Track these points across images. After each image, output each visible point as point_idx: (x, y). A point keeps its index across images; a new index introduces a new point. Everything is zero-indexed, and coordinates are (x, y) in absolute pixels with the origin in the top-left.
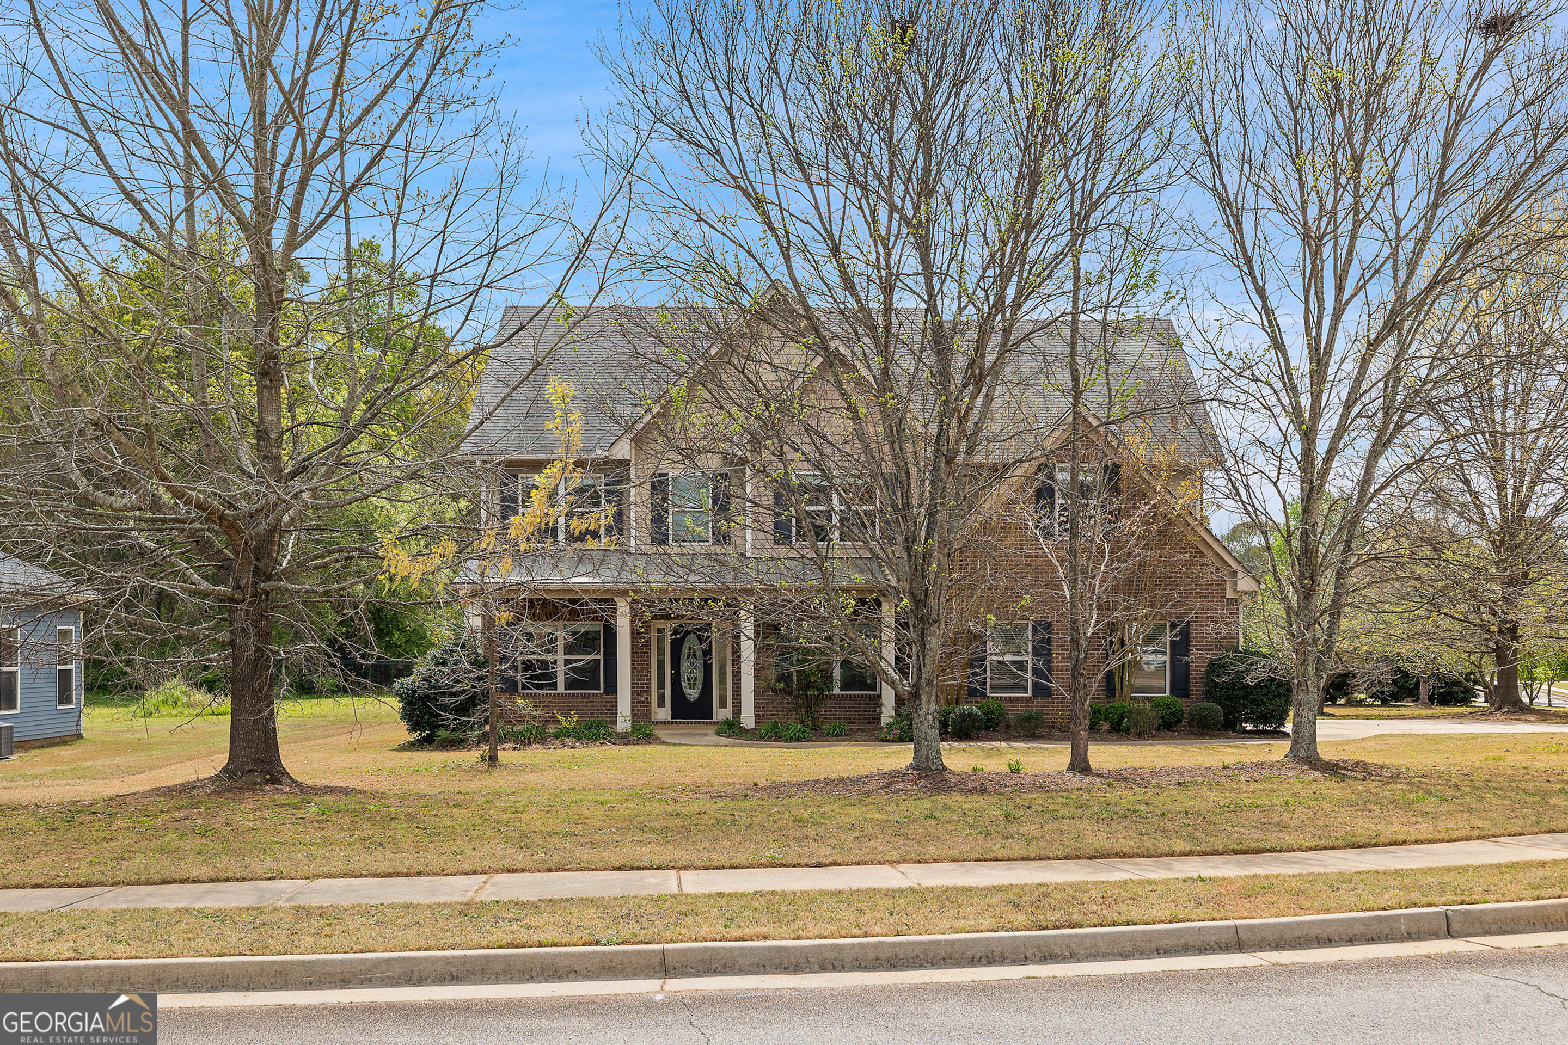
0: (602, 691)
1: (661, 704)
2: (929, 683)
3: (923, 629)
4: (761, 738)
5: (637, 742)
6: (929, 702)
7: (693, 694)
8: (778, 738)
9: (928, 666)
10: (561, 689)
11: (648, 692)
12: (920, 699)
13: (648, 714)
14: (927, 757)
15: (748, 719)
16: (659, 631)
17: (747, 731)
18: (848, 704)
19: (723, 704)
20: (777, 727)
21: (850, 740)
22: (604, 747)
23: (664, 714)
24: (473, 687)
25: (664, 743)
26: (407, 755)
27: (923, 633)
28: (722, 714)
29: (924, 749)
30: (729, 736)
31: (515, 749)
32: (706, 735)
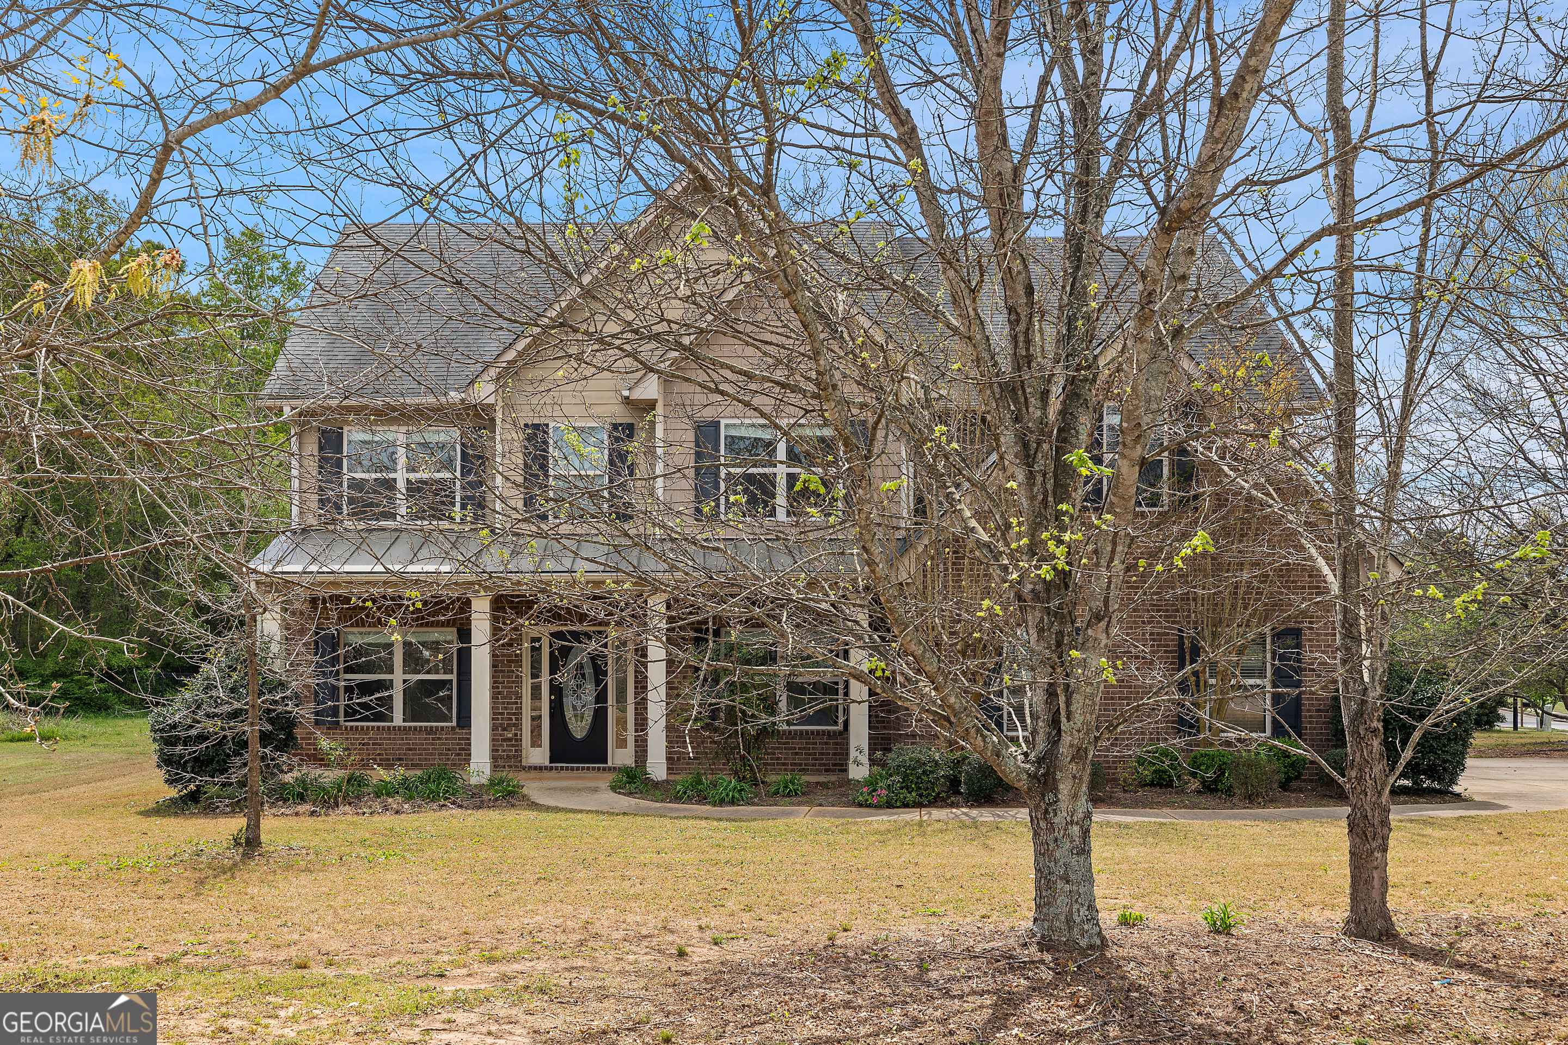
0: (454, 723)
1: (536, 742)
2: (1079, 754)
3: (1060, 634)
4: (677, 799)
5: (493, 804)
6: (1075, 797)
7: (579, 728)
8: (703, 799)
9: (1078, 718)
10: (398, 718)
11: (518, 726)
12: (1055, 790)
13: (518, 756)
14: (1069, 921)
15: (657, 768)
16: (534, 640)
17: (656, 785)
18: (798, 743)
19: (622, 743)
20: (699, 782)
21: (810, 803)
22: (444, 813)
23: (539, 755)
24: (223, 729)
25: (534, 806)
26: (158, 821)
27: (1059, 644)
28: (622, 757)
29: (1062, 900)
30: (630, 794)
31: (313, 813)
32: (596, 790)
